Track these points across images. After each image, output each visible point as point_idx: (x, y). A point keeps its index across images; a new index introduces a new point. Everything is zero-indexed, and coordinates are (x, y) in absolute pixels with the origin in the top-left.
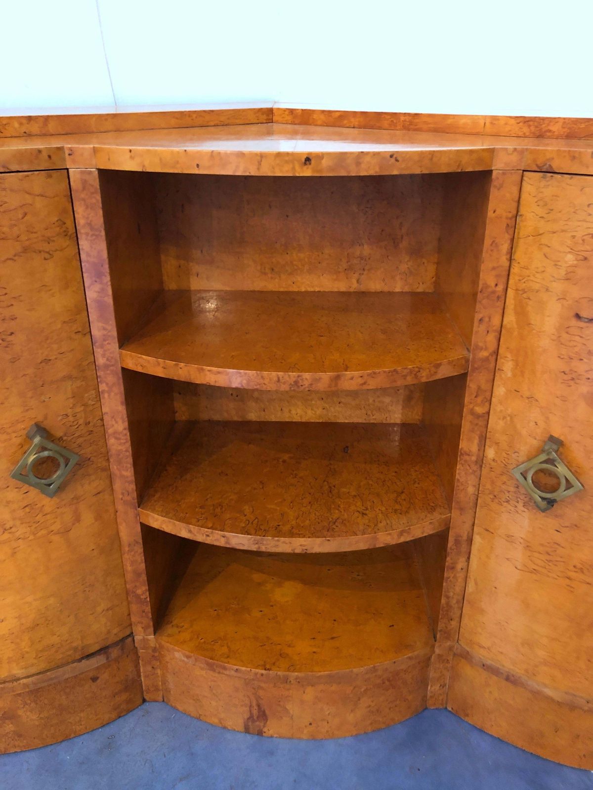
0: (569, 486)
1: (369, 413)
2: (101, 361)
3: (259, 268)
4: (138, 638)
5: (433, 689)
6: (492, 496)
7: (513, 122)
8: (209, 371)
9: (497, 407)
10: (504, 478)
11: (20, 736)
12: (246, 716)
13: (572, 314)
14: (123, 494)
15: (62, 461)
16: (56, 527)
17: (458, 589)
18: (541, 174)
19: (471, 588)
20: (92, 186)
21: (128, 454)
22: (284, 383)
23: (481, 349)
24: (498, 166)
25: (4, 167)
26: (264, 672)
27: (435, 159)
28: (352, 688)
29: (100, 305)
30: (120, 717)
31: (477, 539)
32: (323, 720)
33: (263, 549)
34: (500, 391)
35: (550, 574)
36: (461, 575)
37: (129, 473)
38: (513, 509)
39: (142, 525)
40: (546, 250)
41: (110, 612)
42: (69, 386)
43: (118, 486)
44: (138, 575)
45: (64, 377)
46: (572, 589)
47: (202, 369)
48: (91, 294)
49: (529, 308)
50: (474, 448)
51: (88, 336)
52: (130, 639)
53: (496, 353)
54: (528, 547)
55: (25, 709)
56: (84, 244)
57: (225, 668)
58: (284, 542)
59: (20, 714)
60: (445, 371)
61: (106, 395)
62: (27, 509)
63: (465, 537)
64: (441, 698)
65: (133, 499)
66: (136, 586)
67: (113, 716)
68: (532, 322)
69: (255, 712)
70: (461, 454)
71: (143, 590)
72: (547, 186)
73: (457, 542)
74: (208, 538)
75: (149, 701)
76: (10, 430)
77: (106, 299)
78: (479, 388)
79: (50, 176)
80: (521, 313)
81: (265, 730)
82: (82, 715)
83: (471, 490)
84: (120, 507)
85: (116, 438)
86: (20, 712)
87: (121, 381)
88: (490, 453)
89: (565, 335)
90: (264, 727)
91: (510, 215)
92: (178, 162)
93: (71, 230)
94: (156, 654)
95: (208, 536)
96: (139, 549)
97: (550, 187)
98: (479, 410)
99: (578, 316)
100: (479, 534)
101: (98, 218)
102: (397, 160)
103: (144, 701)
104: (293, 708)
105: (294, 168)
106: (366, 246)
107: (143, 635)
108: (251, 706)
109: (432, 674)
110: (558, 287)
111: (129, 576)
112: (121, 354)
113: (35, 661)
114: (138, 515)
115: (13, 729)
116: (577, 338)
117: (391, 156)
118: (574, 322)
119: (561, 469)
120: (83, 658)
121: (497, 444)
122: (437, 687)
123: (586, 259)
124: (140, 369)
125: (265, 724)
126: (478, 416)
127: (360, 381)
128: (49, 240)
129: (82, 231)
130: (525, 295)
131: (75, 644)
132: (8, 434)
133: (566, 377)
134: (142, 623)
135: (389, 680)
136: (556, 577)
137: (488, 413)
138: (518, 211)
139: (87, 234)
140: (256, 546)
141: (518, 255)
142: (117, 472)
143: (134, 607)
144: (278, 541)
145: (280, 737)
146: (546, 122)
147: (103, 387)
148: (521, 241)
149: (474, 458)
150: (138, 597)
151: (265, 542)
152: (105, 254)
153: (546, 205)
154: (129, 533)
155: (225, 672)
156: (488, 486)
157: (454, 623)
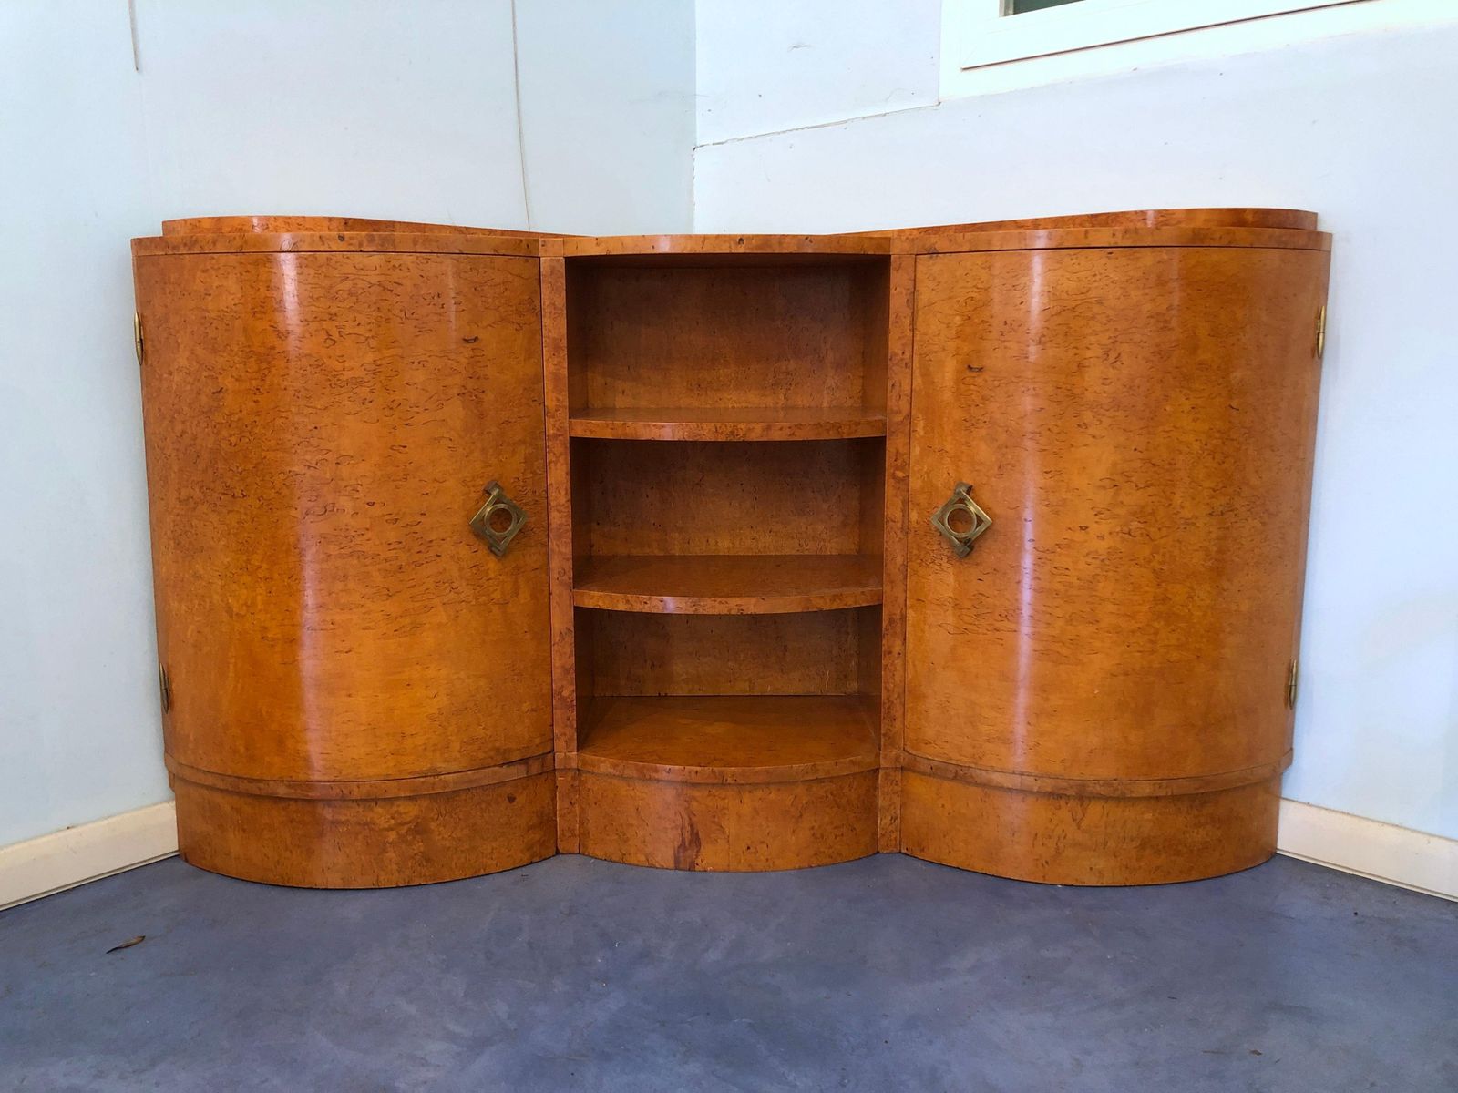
0: (980, 521)
1: (802, 542)
2: (551, 431)
3: (685, 384)
4: (559, 756)
5: (884, 822)
6: (919, 561)
7: (915, 232)
8: (654, 426)
9: (915, 467)
10: (928, 538)
11: (428, 860)
12: (677, 844)
13: (966, 366)
14: (559, 573)
15: (514, 516)
16: (497, 596)
17: (898, 679)
18: (930, 256)
19: (910, 674)
20: (559, 271)
21: (568, 527)
22: (722, 433)
23: (897, 413)
24: (895, 251)
25: (495, 250)
26: (699, 768)
27: (841, 242)
28: (792, 797)
29: (556, 378)
30: (532, 863)
31: (911, 614)
32: (762, 842)
33: (701, 611)
34: (916, 450)
35: (980, 631)
36: (899, 662)
37: (567, 548)
38: (938, 568)
39: (577, 609)
40: (939, 315)
41: (534, 714)
42: (522, 450)
43: (554, 564)
44: (567, 671)
45: (520, 440)
46: (1001, 642)
47: (649, 425)
48: (549, 367)
49: (931, 368)
50: (899, 515)
51: (542, 406)
52: (552, 754)
53: (909, 416)
54: (956, 606)
55: (438, 822)
56: (546, 320)
57: (656, 771)
58: (720, 602)
59: (432, 827)
60: (864, 432)
61: (552, 464)
62: (474, 570)
63: (898, 617)
64: (893, 836)
65: (569, 579)
66: (562, 686)
67: (526, 858)
68: (936, 380)
69: (687, 835)
70: (888, 521)
71: (569, 691)
72: (934, 265)
73: (892, 621)
74: (646, 606)
75: (563, 854)
76: (470, 484)
78: (897, 451)
79: (527, 261)
80: (926, 375)
81: (698, 861)
82: (494, 845)
83: (899, 560)
84: (555, 589)
85: (558, 511)
86: (433, 825)
87: (568, 451)
88: (914, 516)
89: (963, 386)
90: (697, 856)
91: (909, 292)
92: (637, 245)
93: (538, 309)
94: (576, 783)
95: (646, 603)
96: (570, 639)
97: (937, 265)
98: (900, 474)
99: (970, 367)
100: (912, 607)
101: (561, 300)
102: (811, 241)
103: (557, 853)
104: (730, 826)
105: (730, 247)
106: (791, 361)
108: (682, 828)
109: (881, 802)
110: (952, 345)
111: (557, 673)
112: (570, 424)
113: (458, 755)
114: (573, 598)
115: (422, 849)
116: (972, 387)
117: (807, 238)
118: (968, 373)
119: (973, 508)
120: (504, 764)
121: (918, 504)
122: (887, 821)
123: (969, 318)
124: (588, 435)
125: (698, 852)
126: (899, 480)
127: (788, 431)
128: (521, 314)
129: (546, 309)
130: (927, 358)
131: (497, 744)
132: (469, 487)
133: (967, 424)
134: (565, 734)
135: (832, 794)
136: (985, 632)
137: (909, 477)
138: (915, 288)
139: (550, 313)
140: (694, 608)
141: (920, 324)
142: (555, 547)
143: (558, 713)
144: (715, 601)
145: (714, 871)
146: (942, 229)
147: (550, 457)
148: (920, 313)
149: (899, 525)
150: (563, 699)
151: (702, 604)
152: (564, 331)
153: (934, 279)
154: (562, 621)
155: (656, 776)
156: (915, 552)
157: (898, 724)
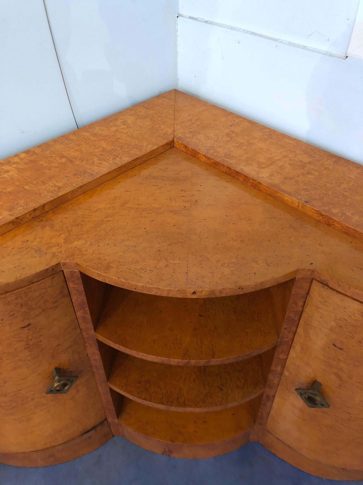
2: (86, 336)
4: (110, 420)
5: (253, 437)
7: (314, 211)
9: (291, 359)
12: (163, 450)
13: (332, 343)
14: (100, 379)
17: (266, 411)
18: (322, 285)
21: (101, 366)
23: (285, 338)
26: (171, 442)
29: (84, 318)
30: (103, 445)
36: (268, 407)
37: (102, 372)
40: (321, 315)
42: (70, 350)
43: (97, 376)
44: (109, 403)
45: (68, 347)
48: (79, 314)
49: (310, 332)
50: (278, 370)
51: (79, 329)
52: (106, 421)
53: (292, 340)
54: (301, 411)
61: (89, 347)
64: (256, 439)
66: (108, 406)
67: (100, 446)
69: (167, 450)
70: (272, 371)
71: (111, 407)
72: (324, 292)
75: (115, 436)
76: (42, 373)
77: (87, 316)
78: (283, 350)
79: (54, 278)
80: (306, 332)
83: (276, 382)
84: (99, 383)
85: (95, 361)
87: (97, 344)
88: (286, 373)
89: (327, 349)
91: (304, 293)
92: (124, 285)
96: (109, 395)
99: (334, 345)
102: (242, 289)
107: (112, 419)
108: (165, 448)
109: (253, 433)
110: (326, 331)
111: (104, 402)
112: (95, 335)
113: (62, 439)
114: (107, 384)
117: (239, 288)
120: (84, 434)
121: (290, 371)
123: (341, 326)
125: (172, 454)
126: (281, 359)
130: (309, 326)
131: (80, 430)
133: (326, 363)
134: (111, 416)
135: (231, 441)
137: (286, 359)
138: (308, 293)
139: (75, 293)
142: (96, 371)
143: (108, 412)
145: (178, 458)
146: (332, 220)
147: (87, 344)
149: (278, 373)
150: (109, 409)
151: (171, 408)
153: (323, 298)
154: (104, 389)
155: (152, 440)
156: (284, 384)
157: (264, 420)
